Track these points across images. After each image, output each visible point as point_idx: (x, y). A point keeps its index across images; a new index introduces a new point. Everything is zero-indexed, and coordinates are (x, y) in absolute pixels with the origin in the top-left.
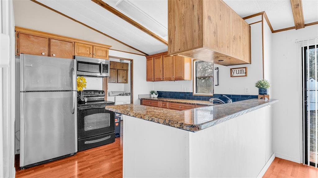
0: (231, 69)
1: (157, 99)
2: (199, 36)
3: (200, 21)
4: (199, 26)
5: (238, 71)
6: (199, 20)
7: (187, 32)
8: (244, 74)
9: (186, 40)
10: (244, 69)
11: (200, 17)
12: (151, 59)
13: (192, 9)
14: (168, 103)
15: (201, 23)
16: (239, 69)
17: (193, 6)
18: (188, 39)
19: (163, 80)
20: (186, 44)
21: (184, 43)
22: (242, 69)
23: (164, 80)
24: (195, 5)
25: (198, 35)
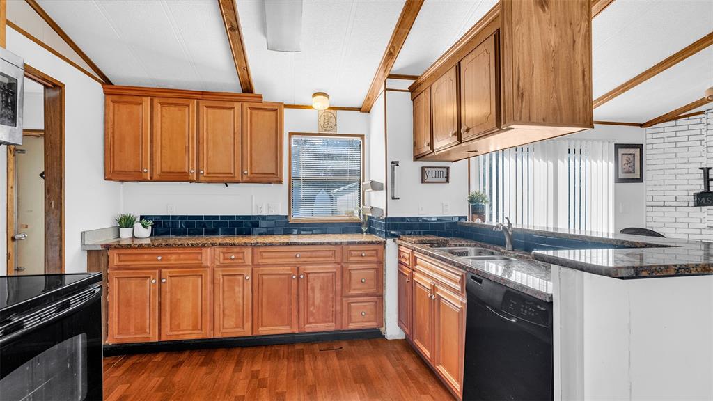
0: (423, 168)
1: (148, 241)
2: (585, 106)
3: (587, 77)
4: (585, 86)
5: (434, 172)
6: (584, 76)
7: (561, 89)
8: (444, 180)
9: (558, 103)
10: (445, 170)
11: (587, 69)
12: (141, 103)
13: (572, 47)
14: (248, 251)
15: (588, 82)
16: (437, 170)
17: (574, 42)
18: (563, 104)
19: (198, 181)
20: (558, 112)
21: (554, 109)
22: (441, 170)
23: (201, 178)
24: (577, 40)
25: (583, 102)
